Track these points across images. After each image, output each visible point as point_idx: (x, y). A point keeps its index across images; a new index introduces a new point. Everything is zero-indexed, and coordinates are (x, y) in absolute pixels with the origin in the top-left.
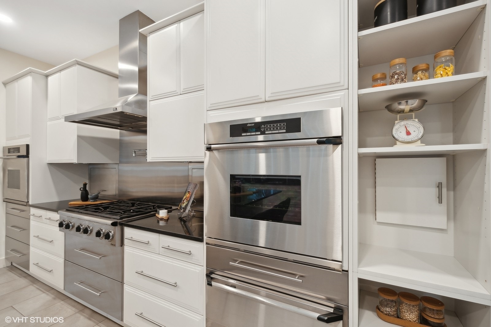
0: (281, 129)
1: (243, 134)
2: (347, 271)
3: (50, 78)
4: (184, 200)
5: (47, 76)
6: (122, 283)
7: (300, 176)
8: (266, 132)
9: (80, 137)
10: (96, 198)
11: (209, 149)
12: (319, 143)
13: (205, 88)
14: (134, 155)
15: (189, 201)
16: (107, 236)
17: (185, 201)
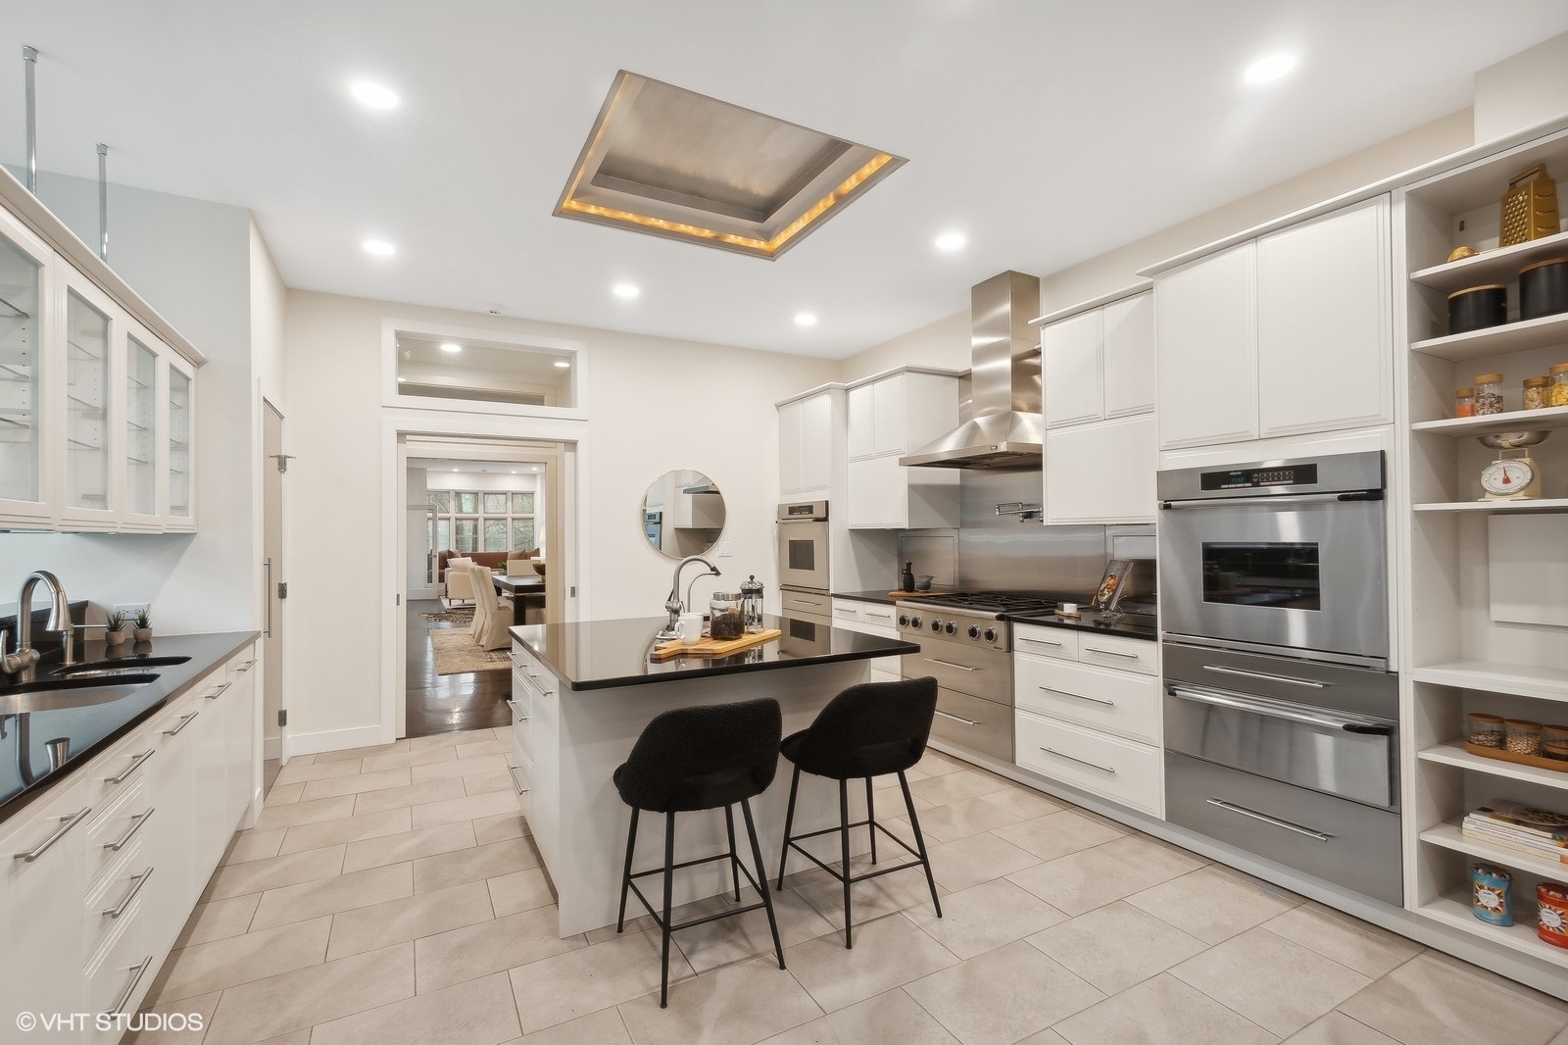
0: (1284, 479)
1: (1223, 486)
2: (1397, 673)
3: (852, 394)
4: (1104, 590)
5: (847, 390)
6: (1012, 707)
7: (1317, 544)
8: (1261, 484)
9: (912, 488)
10: (927, 587)
11: (1167, 507)
12: (1342, 499)
13: (1156, 410)
14: (997, 513)
15: (1114, 591)
16: (990, 635)
17: (1106, 591)
